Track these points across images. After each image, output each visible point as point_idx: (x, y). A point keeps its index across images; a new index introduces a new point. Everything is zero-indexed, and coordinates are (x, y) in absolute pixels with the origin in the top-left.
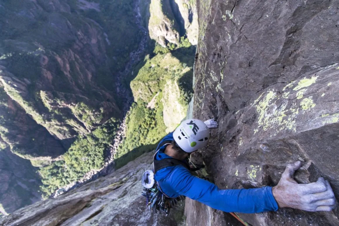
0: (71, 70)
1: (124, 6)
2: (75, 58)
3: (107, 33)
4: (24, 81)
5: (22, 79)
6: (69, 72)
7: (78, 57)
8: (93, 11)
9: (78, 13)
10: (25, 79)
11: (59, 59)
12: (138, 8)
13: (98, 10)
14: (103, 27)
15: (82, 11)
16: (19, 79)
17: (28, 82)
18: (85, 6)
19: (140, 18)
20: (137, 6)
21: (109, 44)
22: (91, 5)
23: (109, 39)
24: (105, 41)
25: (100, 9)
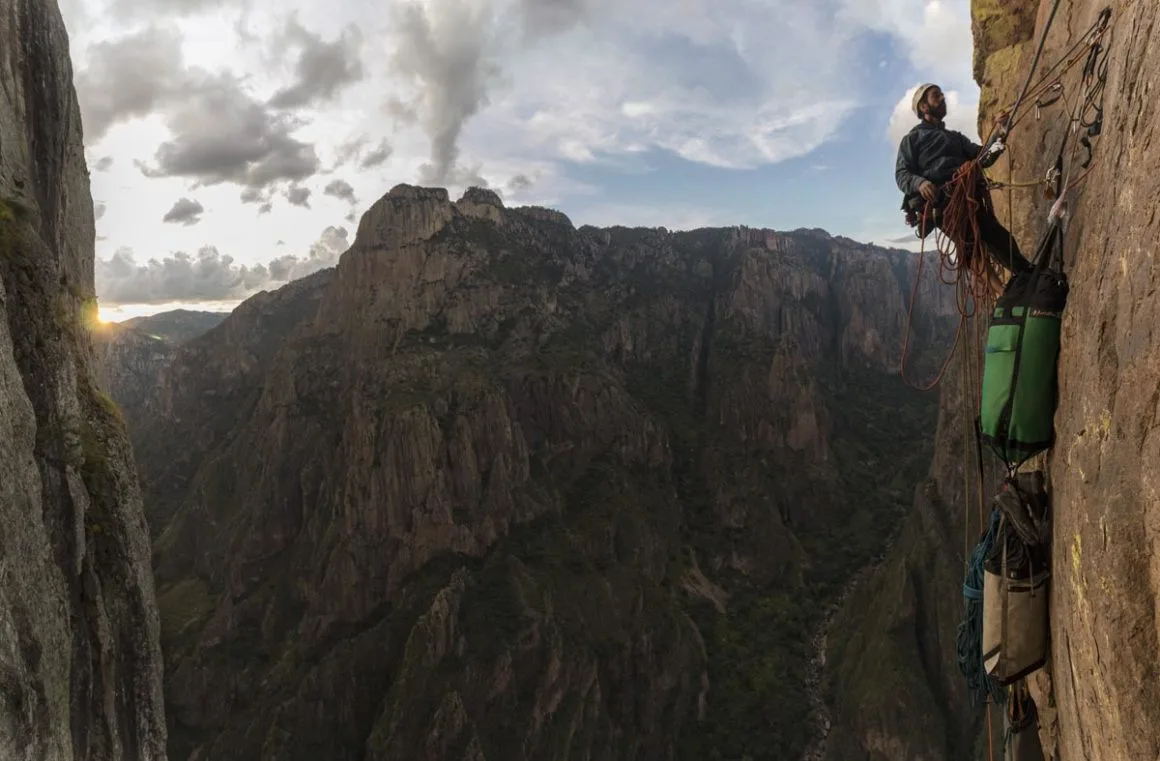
0: (555, 715)
1: (790, 622)
2: (591, 692)
3: (711, 678)
4: (457, 640)
5: (459, 633)
6: (547, 716)
7: (598, 696)
8: (708, 605)
9: (674, 594)
10: (462, 639)
11: (555, 666)
12: (825, 638)
13: (721, 608)
14: (709, 655)
15: (685, 593)
16: (455, 627)
17: (461, 649)
18: (698, 587)
19: (820, 669)
20: (821, 631)
21: (701, 716)
22: (712, 590)
23: (708, 698)
24: (695, 699)
25: (726, 607)
